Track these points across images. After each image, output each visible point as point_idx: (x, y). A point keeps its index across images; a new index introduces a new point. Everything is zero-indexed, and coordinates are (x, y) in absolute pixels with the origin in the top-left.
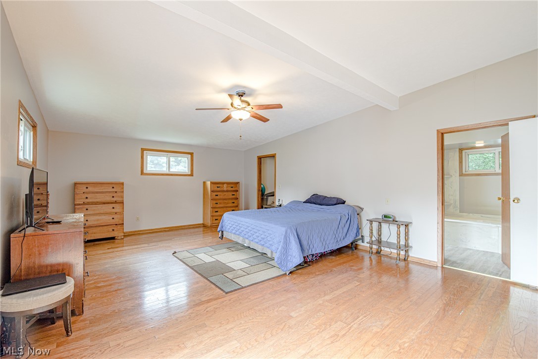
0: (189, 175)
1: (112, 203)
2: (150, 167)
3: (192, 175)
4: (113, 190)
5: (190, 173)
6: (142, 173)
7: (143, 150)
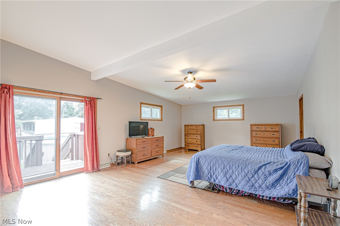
0: (241, 120)
1: (196, 134)
2: (219, 117)
3: (243, 119)
4: (196, 128)
5: (242, 118)
6: (214, 120)
7: (214, 108)
